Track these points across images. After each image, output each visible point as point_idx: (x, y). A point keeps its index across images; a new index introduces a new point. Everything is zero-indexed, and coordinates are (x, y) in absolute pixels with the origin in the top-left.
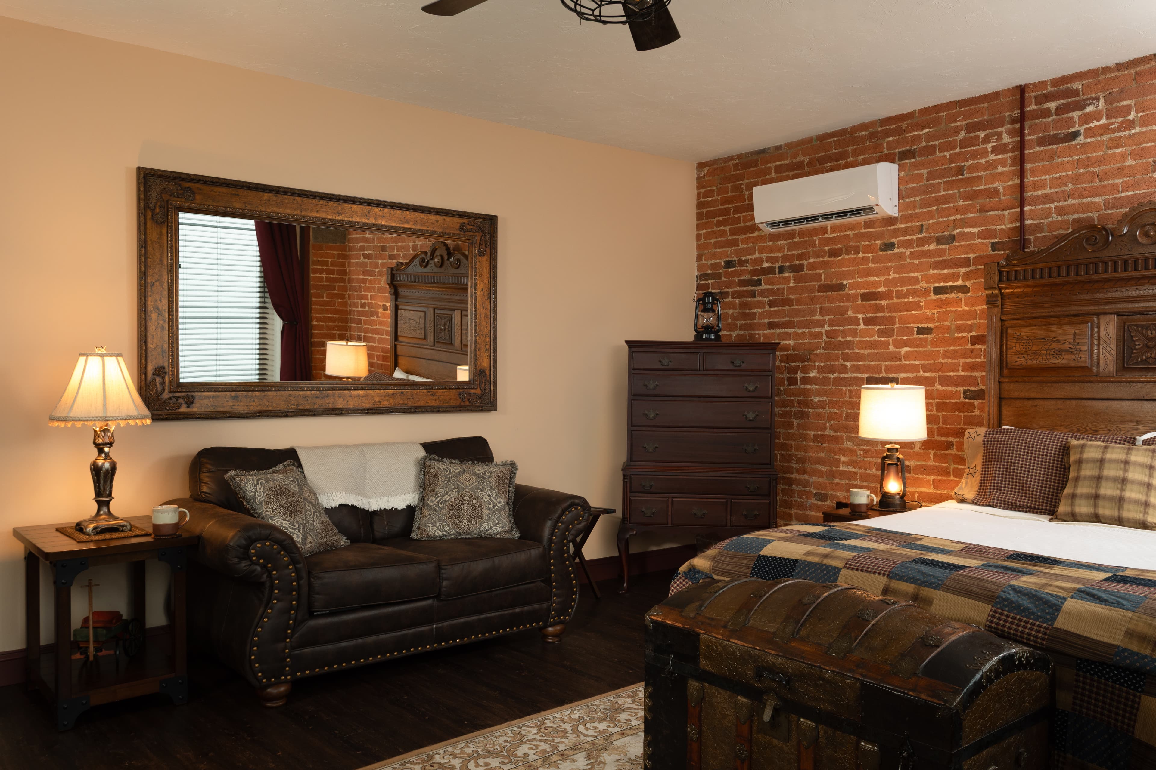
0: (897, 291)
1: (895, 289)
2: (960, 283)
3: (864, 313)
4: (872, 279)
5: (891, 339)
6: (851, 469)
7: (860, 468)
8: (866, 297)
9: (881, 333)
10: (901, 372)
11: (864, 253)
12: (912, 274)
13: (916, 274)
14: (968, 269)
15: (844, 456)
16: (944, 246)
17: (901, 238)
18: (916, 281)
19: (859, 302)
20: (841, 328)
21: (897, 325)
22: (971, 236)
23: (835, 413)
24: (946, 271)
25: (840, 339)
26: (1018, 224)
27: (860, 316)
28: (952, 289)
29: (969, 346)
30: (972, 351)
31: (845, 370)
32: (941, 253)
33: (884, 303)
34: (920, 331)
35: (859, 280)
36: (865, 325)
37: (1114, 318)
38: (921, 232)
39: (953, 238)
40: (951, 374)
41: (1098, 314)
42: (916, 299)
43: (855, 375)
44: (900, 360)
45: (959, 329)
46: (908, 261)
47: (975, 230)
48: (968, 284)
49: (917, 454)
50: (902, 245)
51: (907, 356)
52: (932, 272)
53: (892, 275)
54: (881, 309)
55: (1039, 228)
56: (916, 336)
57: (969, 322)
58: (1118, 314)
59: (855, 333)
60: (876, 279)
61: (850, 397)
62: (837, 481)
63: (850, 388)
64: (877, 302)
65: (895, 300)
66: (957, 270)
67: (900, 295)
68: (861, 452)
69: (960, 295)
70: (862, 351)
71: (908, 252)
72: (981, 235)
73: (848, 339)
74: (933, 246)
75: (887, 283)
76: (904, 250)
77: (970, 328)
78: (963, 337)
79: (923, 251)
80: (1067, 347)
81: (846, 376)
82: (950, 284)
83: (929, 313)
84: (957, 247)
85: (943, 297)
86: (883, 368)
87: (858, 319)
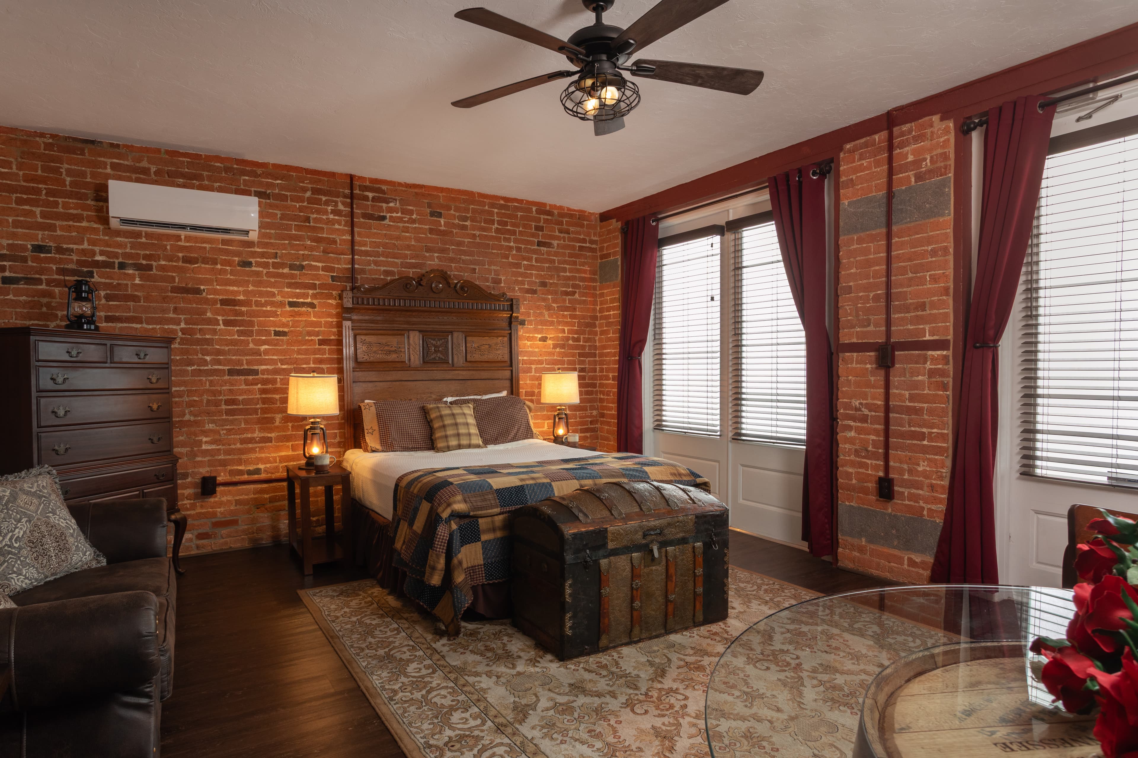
0: (256, 301)
1: (254, 299)
2: (309, 300)
3: (223, 316)
4: (231, 288)
5: (250, 339)
6: (214, 447)
7: (223, 445)
8: (224, 302)
9: (240, 333)
10: (262, 365)
11: (222, 265)
12: (269, 289)
13: (273, 290)
14: (315, 292)
15: (206, 437)
16: (295, 272)
17: (258, 260)
18: (273, 295)
19: (219, 306)
20: (199, 327)
21: (256, 328)
22: (317, 268)
23: (195, 401)
24: (298, 291)
25: (198, 336)
26: (350, 266)
27: (220, 318)
28: (303, 304)
29: (317, 346)
30: (319, 350)
31: (205, 363)
32: (293, 276)
33: (244, 309)
34: (277, 333)
35: (218, 287)
36: (224, 325)
37: (417, 333)
38: (276, 258)
39: (302, 267)
40: (304, 366)
41: (409, 330)
42: (274, 309)
43: (216, 367)
44: (260, 355)
45: (309, 334)
46: (265, 278)
47: (320, 265)
48: (315, 302)
49: (277, 427)
50: (258, 264)
51: (266, 352)
52: (286, 290)
53: (251, 288)
54: (242, 314)
55: (363, 271)
56: (273, 337)
57: (317, 329)
58: (420, 331)
59: (214, 332)
60: (235, 288)
61: (210, 386)
62: (199, 459)
63: (212, 378)
64: (237, 308)
65: (254, 308)
66: (306, 291)
67: (258, 304)
68: (225, 432)
69: (309, 309)
70: (223, 348)
71: (265, 271)
72: (324, 269)
73: (207, 337)
74: (286, 271)
75: (246, 293)
76: (261, 269)
77: (317, 334)
78: (312, 340)
79: (278, 273)
80: (393, 349)
81: (206, 368)
82: (302, 300)
83: (284, 320)
84: (305, 274)
85: (296, 309)
86: (245, 362)
87: (218, 320)
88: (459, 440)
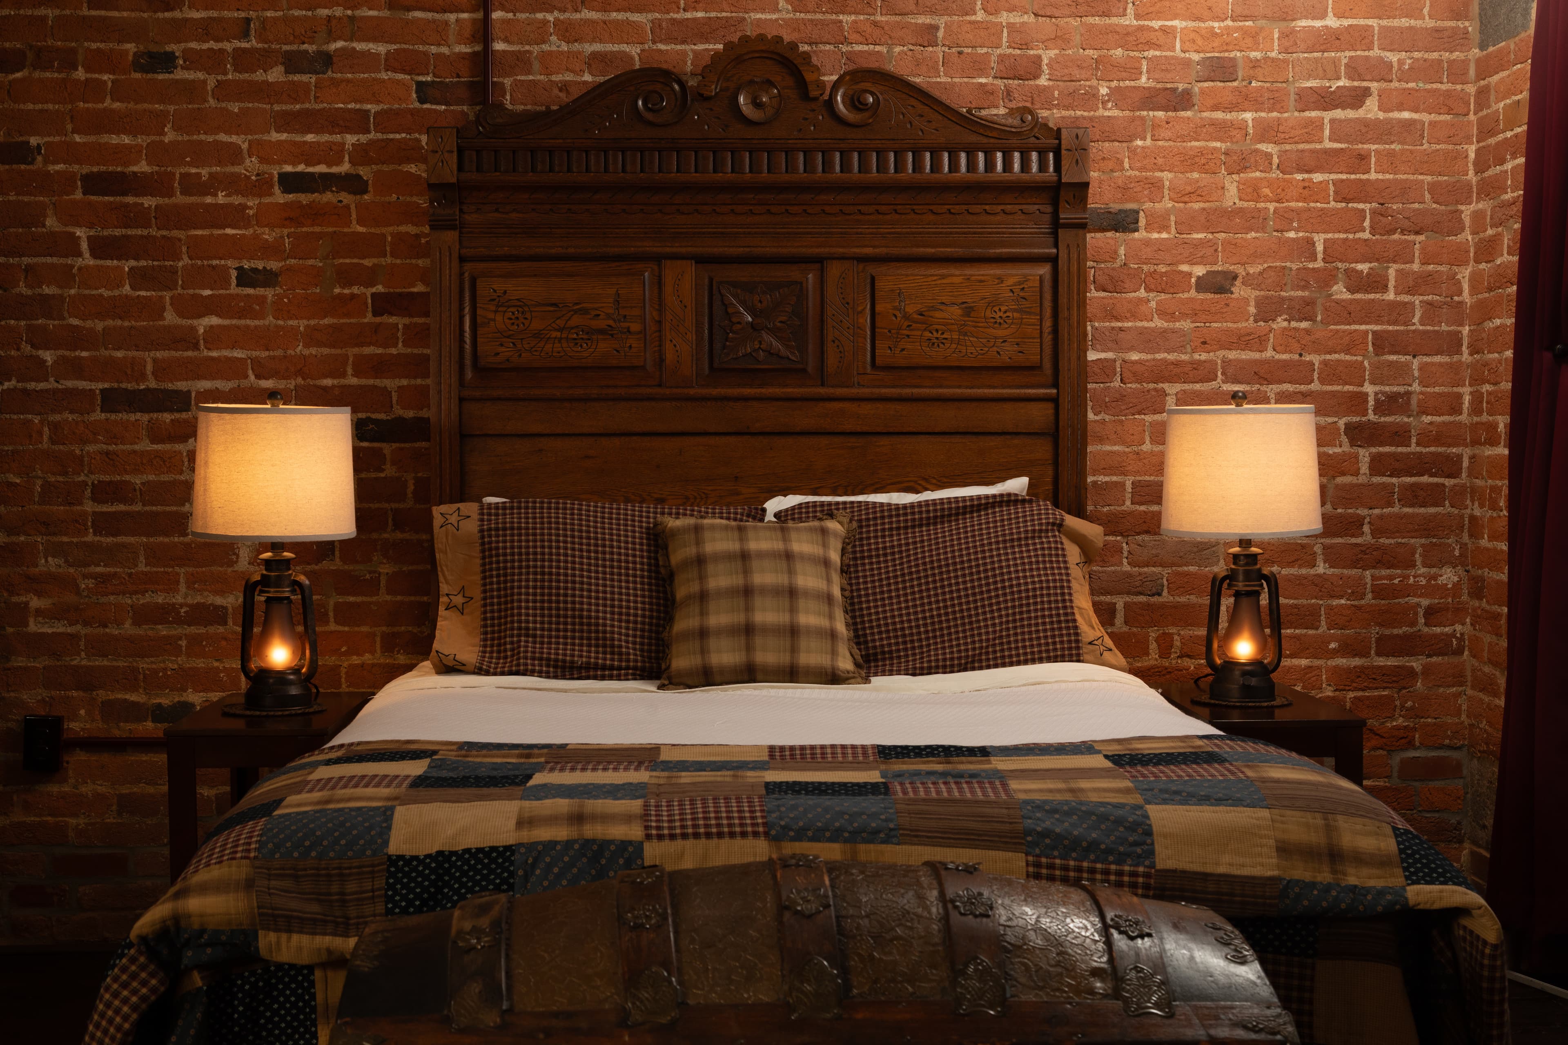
0: (184, 176)
1: (179, 171)
2: (345, 167)
3: (91, 226)
4: (114, 139)
5: (167, 295)
6: (60, 628)
7: (86, 624)
8: (94, 184)
9: (140, 278)
10: (199, 377)
11: (88, 70)
12: (223, 137)
13: (234, 139)
14: (363, 138)
15: (39, 594)
16: (305, 78)
17: (193, 45)
18: (234, 155)
19: (78, 195)
20: (26, 260)
21: (185, 261)
22: (369, 61)
23: (10, 484)
24: (310, 138)
25: (22, 289)
26: (478, 48)
27: (79, 232)
28: (327, 182)
29: (369, 318)
30: (376, 328)
31: (39, 370)
32: (296, 92)
33: (148, 202)
34: (246, 278)
35: (78, 138)
36: (94, 255)
37: (690, 270)
38: (245, 35)
39: (327, 60)
40: (328, 382)
41: (658, 259)
42: (237, 200)
43: (70, 384)
44: (196, 347)
45: (346, 277)
46: (212, 102)
47: (381, 49)
48: (364, 172)
50: (194, 60)
51: (214, 337)
52: (275, 136)
53: (170, 136)
54: (140, 217)
55: (521, 61)
56: (234, 289)
57: (368, 262)
58: (701, 260)
59: (66, 276)
60: (126, 140)
61: (53, 441)
62: (19, 662)
63: (57, 417)
64: (130, 199)
65: (179, 199)
66: (337, 138)
67: (191, 186)
68: (91, 583)
69: (346, 198)
70: (89, 324)
71: (211, 82)
72: (393, 62)
73: (47, 290)
74: (276, 75)
75: (156, 152)
76: (200, 75)
77: (369, 277)
78: (353, 296)
79: (250, 83)
80: (602, 323)
81: (42, 386)
82: (321, 169)
83: (268, 235)
84: (335, 83)
85: (304, 198)
86: (149, 368)
87: (76, 240)
88: (749, 648)
